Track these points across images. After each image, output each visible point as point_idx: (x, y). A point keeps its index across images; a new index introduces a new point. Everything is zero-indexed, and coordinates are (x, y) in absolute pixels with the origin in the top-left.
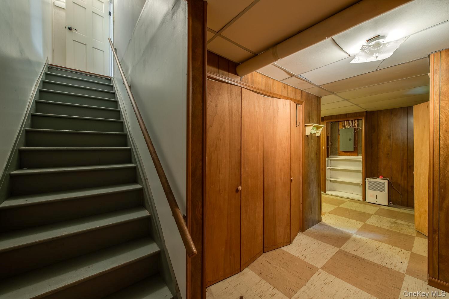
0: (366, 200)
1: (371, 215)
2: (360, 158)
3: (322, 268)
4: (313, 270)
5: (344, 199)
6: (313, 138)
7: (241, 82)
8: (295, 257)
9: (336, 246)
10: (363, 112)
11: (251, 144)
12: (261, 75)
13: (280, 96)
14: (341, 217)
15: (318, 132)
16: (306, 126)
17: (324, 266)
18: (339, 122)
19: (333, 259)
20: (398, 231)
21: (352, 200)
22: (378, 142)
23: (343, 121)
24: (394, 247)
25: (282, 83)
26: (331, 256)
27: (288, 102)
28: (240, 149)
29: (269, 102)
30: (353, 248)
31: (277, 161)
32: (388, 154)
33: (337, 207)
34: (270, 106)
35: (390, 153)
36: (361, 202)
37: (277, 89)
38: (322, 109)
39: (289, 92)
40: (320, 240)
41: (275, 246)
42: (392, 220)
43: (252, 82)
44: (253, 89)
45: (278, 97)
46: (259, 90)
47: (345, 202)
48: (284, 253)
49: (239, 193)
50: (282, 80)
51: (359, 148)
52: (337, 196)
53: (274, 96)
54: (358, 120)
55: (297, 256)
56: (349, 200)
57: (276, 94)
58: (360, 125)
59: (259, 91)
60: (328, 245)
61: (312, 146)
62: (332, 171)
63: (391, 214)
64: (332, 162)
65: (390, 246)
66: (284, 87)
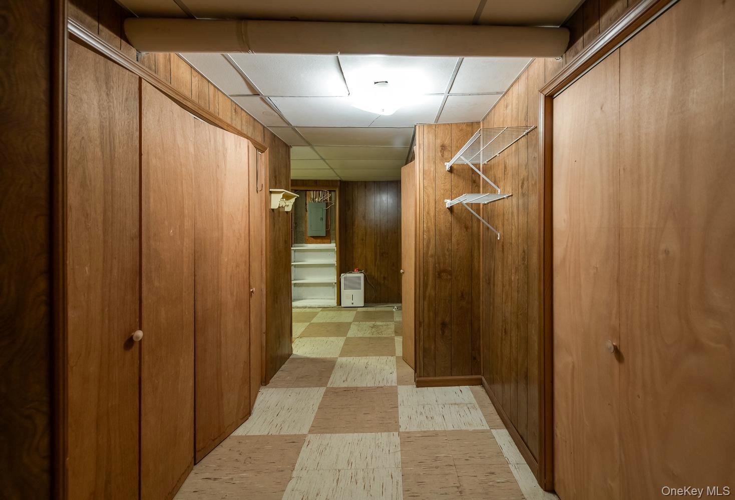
0: (340, 305)
1: (350, 323)
2: (333, 246)
3: (310, 432)
4: (296, 442)
5: (314, 310)
6: (281, 215)
7: (136, 62)
8: (264, 436)
9: (322, 386)
10: (336, 181)
11: (166, 223)
12: (188, 68)
13: (228, 125)
14: (318, 338)
15: (287, 204)
16: (271, 192)
17: (312, 426)
18: (306, 191)
19: (321, 408)
20: (380, 336)
21: (324, 308)
22: (353, 224)
23: (312, 190)
24: (381, 357)
25: (232, 100)
26: (318, 405)
27: (244, 142)
28: (137, 234)
29: (207, 132)
30: (341, 378)
31: (225, 259)
32: (363, 240)
33: (308, 323)
34: (209, 142)
35: (364, 238)
36: (335, 308)
37: (224, 111)
38: (292, 167)
39: (244, 123)
40: (297, 387)
41: (221, 436)
42: (371, 323)
43: (168, 75)
44: (170, 92)
45: (225, 127)
46: (186, 99)
47: (316, 313)
48: (241, 440)
49: (136, 348)
50: (231, 96)
51: (332, 232)
52: (305, 307)
53: (217, 122)
54: (330, 191)
55: (266, 433)
56: (321, 309)
57: (220, 120)
58: (333, 199)
59: (184, 102)
60: (310, 389)
61: (280, 228)
62: (296, 269)
63: (368, 317)
64: (296, 253)
65: (378, 357)
66: (235, 110)
